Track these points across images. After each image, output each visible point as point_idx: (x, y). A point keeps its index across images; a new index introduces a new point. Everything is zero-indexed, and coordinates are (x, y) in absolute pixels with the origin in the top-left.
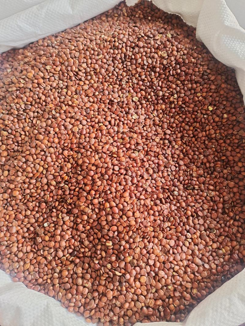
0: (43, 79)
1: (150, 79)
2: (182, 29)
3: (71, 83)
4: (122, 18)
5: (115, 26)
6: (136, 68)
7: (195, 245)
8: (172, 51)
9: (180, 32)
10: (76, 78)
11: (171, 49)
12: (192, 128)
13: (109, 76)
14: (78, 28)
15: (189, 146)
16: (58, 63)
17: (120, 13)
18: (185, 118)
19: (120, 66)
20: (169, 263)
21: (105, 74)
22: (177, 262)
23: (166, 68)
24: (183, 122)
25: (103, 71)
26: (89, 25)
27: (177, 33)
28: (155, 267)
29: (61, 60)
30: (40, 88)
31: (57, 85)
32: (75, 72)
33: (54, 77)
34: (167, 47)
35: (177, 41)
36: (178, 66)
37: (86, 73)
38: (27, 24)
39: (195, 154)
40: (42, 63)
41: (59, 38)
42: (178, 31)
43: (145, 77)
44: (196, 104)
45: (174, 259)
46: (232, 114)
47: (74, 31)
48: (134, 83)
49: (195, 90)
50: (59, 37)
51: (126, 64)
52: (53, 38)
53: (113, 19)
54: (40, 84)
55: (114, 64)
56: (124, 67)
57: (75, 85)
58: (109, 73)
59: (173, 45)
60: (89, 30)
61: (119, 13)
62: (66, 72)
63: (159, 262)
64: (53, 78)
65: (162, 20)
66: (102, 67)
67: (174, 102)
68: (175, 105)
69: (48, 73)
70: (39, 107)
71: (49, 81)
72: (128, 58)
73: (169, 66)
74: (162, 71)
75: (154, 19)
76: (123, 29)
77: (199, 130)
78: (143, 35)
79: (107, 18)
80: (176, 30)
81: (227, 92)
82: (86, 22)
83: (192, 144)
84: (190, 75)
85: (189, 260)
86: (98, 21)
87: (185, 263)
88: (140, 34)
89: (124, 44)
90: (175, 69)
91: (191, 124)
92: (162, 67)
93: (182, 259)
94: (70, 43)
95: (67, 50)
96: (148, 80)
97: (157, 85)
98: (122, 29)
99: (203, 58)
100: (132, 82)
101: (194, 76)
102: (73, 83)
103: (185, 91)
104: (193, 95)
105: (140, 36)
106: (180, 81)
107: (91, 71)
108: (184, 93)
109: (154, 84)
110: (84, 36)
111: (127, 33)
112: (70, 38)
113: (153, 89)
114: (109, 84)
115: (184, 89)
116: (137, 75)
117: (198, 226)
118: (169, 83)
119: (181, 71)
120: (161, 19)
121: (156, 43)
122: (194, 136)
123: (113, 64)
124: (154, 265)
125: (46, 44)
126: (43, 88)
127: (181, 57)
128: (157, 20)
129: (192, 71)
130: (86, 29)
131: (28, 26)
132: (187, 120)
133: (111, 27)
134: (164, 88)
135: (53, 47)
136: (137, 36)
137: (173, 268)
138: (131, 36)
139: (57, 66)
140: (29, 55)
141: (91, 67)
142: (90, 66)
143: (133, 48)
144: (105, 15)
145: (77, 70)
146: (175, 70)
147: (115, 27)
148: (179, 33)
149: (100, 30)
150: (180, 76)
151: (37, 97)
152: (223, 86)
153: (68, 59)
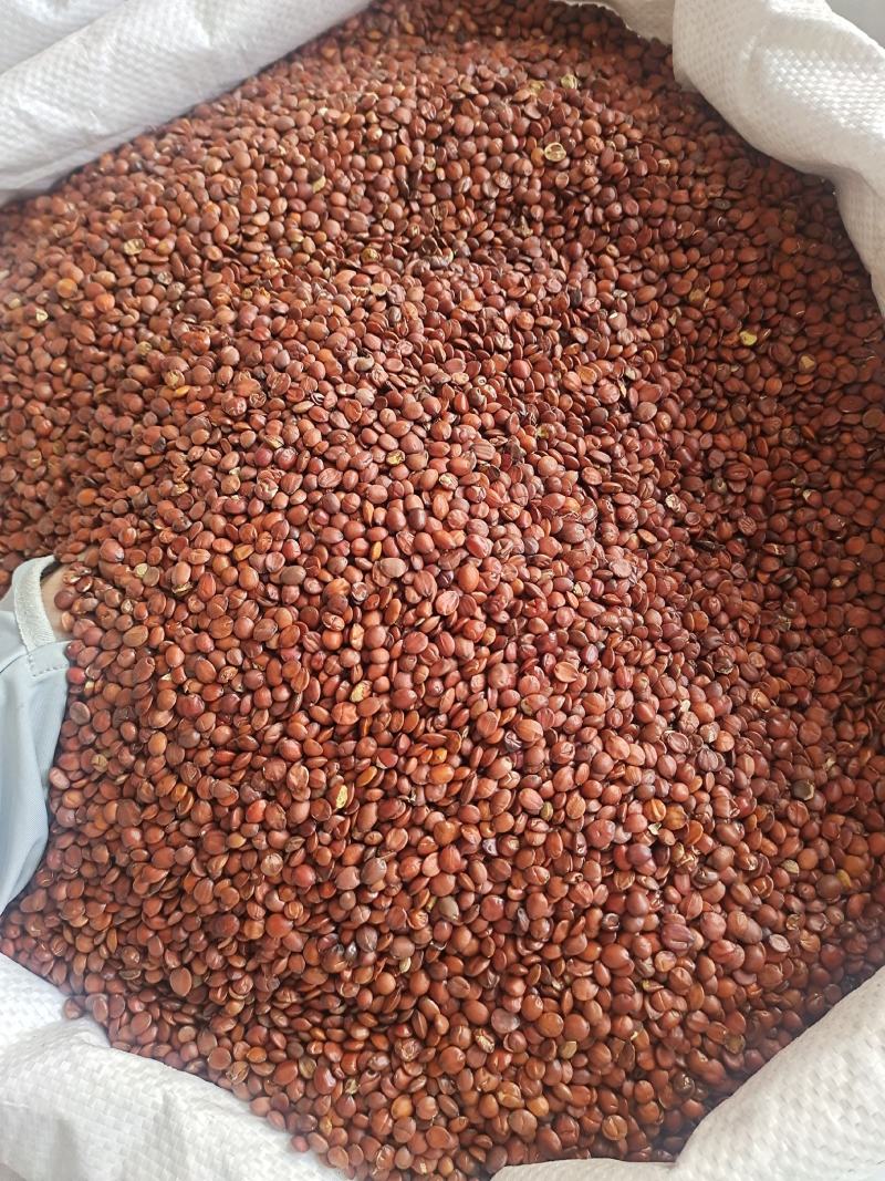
2: (623, 56)
4: (395, 44)
5: (368, 71)
8: (585, 137)
9: (613, 65)
11: (579, 132)
14: (238, 95)
16: (168, 225)
17: (390, 26)
26: (274, 81)
27: (600, 71)
29: (176, 212)
34: (566, 125)
35: (600, 101)
36: (612, 192)
38: (50, 104)
40: (109, 234)
41: (168, 140)
42: (605, 64)
46: (835, 349)
47: (222, 109)
50: (170, 135)
52: (151, 143)
53: (363, 50)
59: (585, 117)
60: (275, 96)
61: (386, 28)
65: (544, 32)
72: (424, 181)
75: (515, 30)
76: (399, 79)
78: (473, 90)
79: (342, 50)
80: (599, 61)
81: (807, 270)
82: (264, 71)
86: (309, 63)
88: (461, 90)
89: (403, 133)
94: (206, 151)
95: (195, 177)
98: (395, 77)
99: (706, 151)
105: (462, 96)
110: (255, 119)
111: (412, 90)
112: (206, 132)
120: (542, 27)
121: (524, 114)
125: (125, 166)
128: (526, 33)
130: (263, 94)
131: (56, 111)
133: (352, 78)
135: (148, 172)
136: (448, 96)
138: (428, 99)
139: (161, 238)
140: (66, 210)
143: (439, 142)
144: (334, 41)
147: (368, 75)
148: (609, 71)
149: (312, 93)
152: (791, 245)
153: (200, 206)
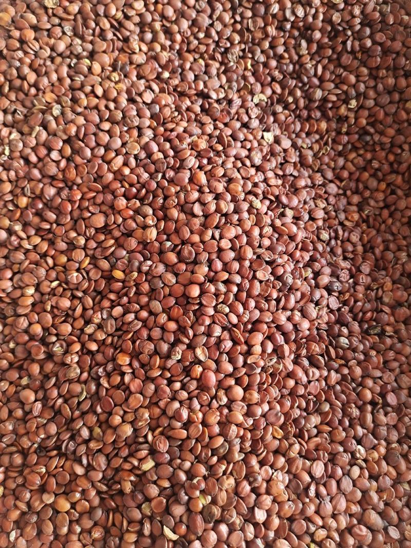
0: (35, 32)
1: (296, 58)
3: (104, 46)
6: (266, 25)
7: (371, 477)
10: (115, 35)
12: (383, 186)
13: (198, 39)
15: (373, 227)
18: (370, 161)
19: (227, 17)
20: (303, 522)
21: (189, 33)
22: (323, 518)
23: (337, 33)
24: (365, 169)
25: (185, 24)
28: (267, 528)
30: (26, 53)
31: (67, 48)
32: (116, 20)
33: (62, 28)
37: (142, 25)
39: (387, 249)
43: (284, 51)
44: (401, 127)
45: (317, 512)
48: (257, 62)
49: (401, 93)
51: (241, 15)
54: (26, 43)
55: (213, 10)
56: (236, 22)
57: (113, 51)
58: (198, 32)
62: (93, 17)
63: (279, 517)
64: (58, 31)
66: (181, 14)
67: (347, 117)
68: (349, 126)
69: (49, 17)
70: (19, 98)
71: (49, 36)
73: (344, 29)
74: (326, 40)
77: (400, 192)
83: (380, 225)
84: (394, 56)
85: (351, 516)
87: (344, 522)
90: (358, 36)
91: (384, 175)
92: (329, 28)
93: (335, 512)
96: (290, 58)
97: (312, 72)
100: (253, 58)
101: (404, 59)
102: (108, 46)
103: (378, 94)
104: (396, 106)
106: (368, 68)
107: (153, 20)
108: (375, 99)
109: (306, 69)
113: (302, 81)
114: (197, 56)
115: (375, 87)
116: (266, 45)
117: (383, 431)
118: (342, 70)
119: (374, 42)
122: (387, 206)
123: (209, 11)
124: (267, 524)
126: (32, 52)
127: (378, 8)
129: (400, 44)
132: (375, 164)
134: (328, 81)
137: (312, 535)
141: (155, 10)
142: (152, 8)
145: (120, 15)
146: (360, 40)
150: (369, 56)
151: (15, 72)
